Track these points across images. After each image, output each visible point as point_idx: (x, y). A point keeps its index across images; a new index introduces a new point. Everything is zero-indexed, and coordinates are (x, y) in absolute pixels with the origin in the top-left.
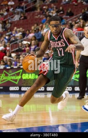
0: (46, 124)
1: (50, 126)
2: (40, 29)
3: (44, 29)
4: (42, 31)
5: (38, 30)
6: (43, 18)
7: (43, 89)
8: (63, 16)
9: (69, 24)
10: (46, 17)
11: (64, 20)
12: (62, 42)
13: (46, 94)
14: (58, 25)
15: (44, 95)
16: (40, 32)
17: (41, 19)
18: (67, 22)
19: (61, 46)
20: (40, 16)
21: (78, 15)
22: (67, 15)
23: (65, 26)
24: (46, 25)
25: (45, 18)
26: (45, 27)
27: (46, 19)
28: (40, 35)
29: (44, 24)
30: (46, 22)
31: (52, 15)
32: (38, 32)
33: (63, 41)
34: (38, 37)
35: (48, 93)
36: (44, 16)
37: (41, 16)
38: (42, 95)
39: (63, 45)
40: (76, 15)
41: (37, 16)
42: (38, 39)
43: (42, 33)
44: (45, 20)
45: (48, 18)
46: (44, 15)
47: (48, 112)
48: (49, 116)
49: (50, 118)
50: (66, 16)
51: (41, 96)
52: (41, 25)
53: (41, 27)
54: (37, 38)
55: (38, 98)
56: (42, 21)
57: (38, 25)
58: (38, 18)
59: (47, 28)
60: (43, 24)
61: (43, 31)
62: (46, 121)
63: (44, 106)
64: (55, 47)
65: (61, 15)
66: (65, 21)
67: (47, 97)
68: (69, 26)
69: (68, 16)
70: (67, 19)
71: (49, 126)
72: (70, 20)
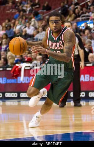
0: (19, 136)
1: (25, 138)
2: (12, 25)
3: (16, 26)
4: (14, 28)
5: (10, 26)
6: (15, 13)
7: (16, 95)
8: (39, 10)
9: (46, 20)
10: (19, 11)
11: (39, 15)
12: (60, 44)
13: (20, 101)
14: (58, 21)
15: (17, 102)
16: (12, 28)
17: (13, 14)
18: (43, 17)
19: (60, 49)
20: (12, 11)
21: (56, 9)
22: (43, 9)
23: (41, 22)
24: (19, 21)
25: (17, 13)
26: (18, 23)
27: (20, 14)
28: (12, 33)
29: (17, 19)
30: (19, 17)
31: (26, 9)
32: (10, 29)
33: (62, 43)
34: (10, 34)
35: (22, 100)
36: (17, 11)
37: (14, 11)
38: (15, 102)
39: (61, 47)
40: (54, 9)
41: (9, 10)
42: (9, 38)
43: (14, 30)
44: (18, 15)
45: (22, 12)
46: (17, 9)
47: (22, 121)
48: (23, 126)
49: (24, 130)
50: (43, 11)
51: (13, 103)
52: (13, 21)
53: (13, 23)
54: (9, 36)
55: (11, 106)
56: (15, 17)
57: (9, 21)
58: (9, 13)
59: (20, 25)
60: (15, 19)
61: (16, 28)
62: (20, 132)
63: (17, 115)
64: (53, 48)
65: (37, 9)
66: (41, 16)
67: (20, 104)
68: (46, 22)
69: (45, 11)
70: (43, 13)
71: (23, 138)
72: (47, 15)
